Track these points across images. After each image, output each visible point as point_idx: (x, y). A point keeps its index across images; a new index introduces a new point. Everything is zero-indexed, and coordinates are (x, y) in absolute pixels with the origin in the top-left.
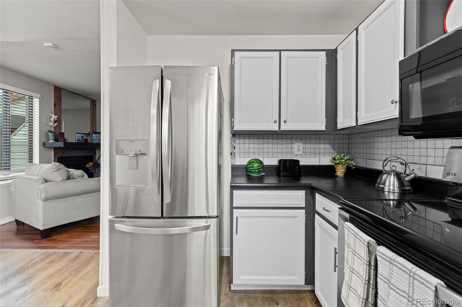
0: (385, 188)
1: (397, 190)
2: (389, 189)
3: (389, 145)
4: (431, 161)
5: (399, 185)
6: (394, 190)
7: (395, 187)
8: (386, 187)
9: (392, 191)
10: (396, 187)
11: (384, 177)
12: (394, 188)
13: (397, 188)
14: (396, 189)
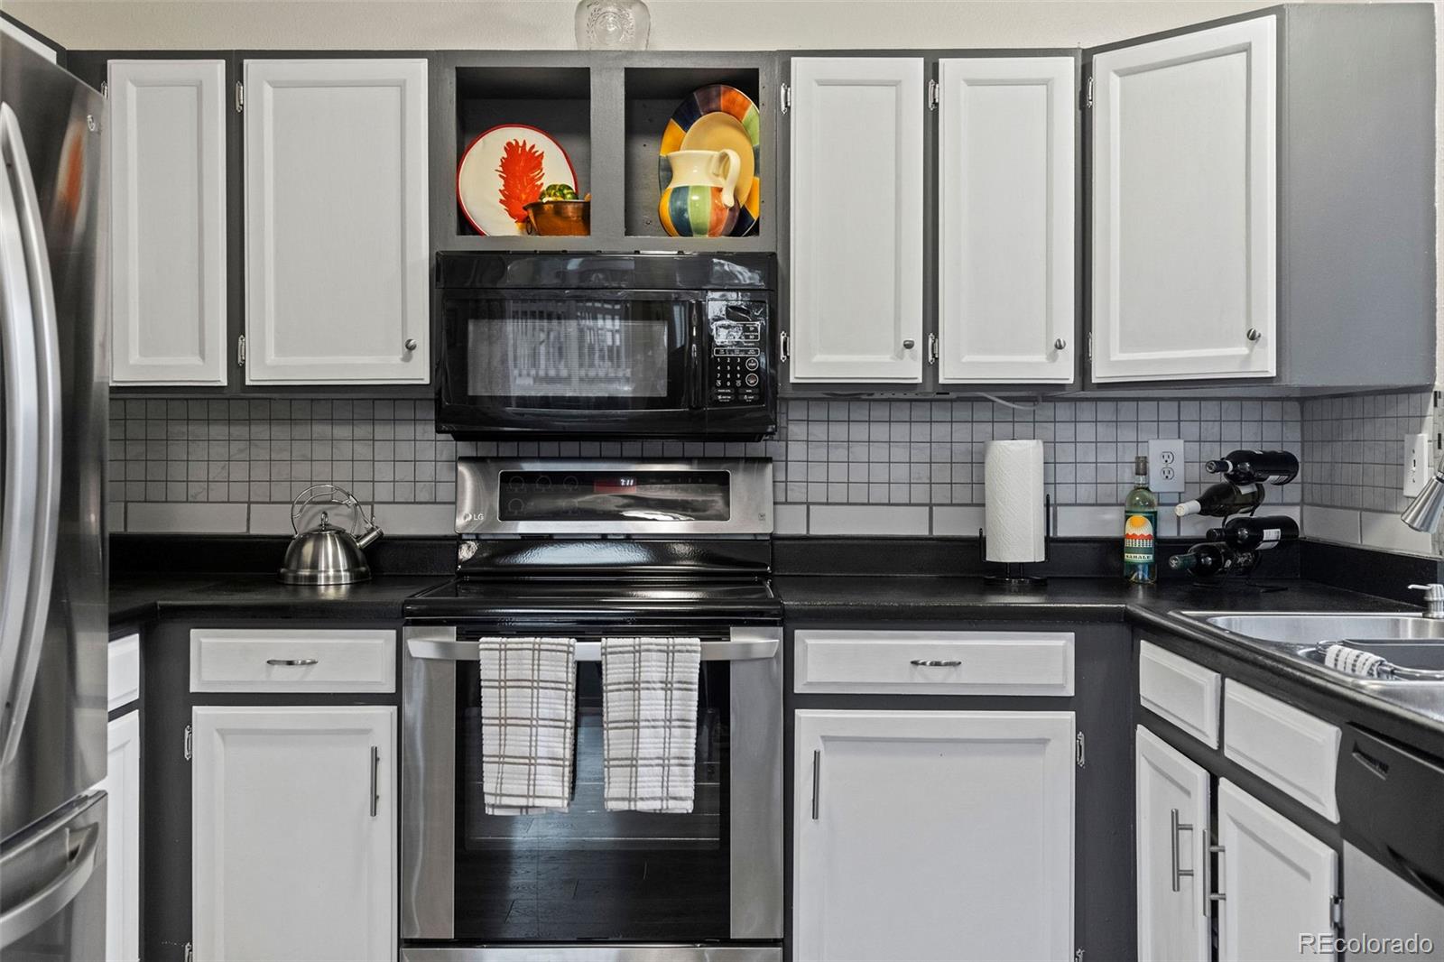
0: (319, 575)
1: (346, 576)
2: (327, 578)
3: (241, 451)
4: (383, 492)
5: (348, 565)
6: (338, 577)
7: (340, 571)
8: (321, 571)
9: (334, 581)
10: (342, 569)
11: (308, 549)
12: (337, 574)
13: (345, 571)
14: (343, 573)
